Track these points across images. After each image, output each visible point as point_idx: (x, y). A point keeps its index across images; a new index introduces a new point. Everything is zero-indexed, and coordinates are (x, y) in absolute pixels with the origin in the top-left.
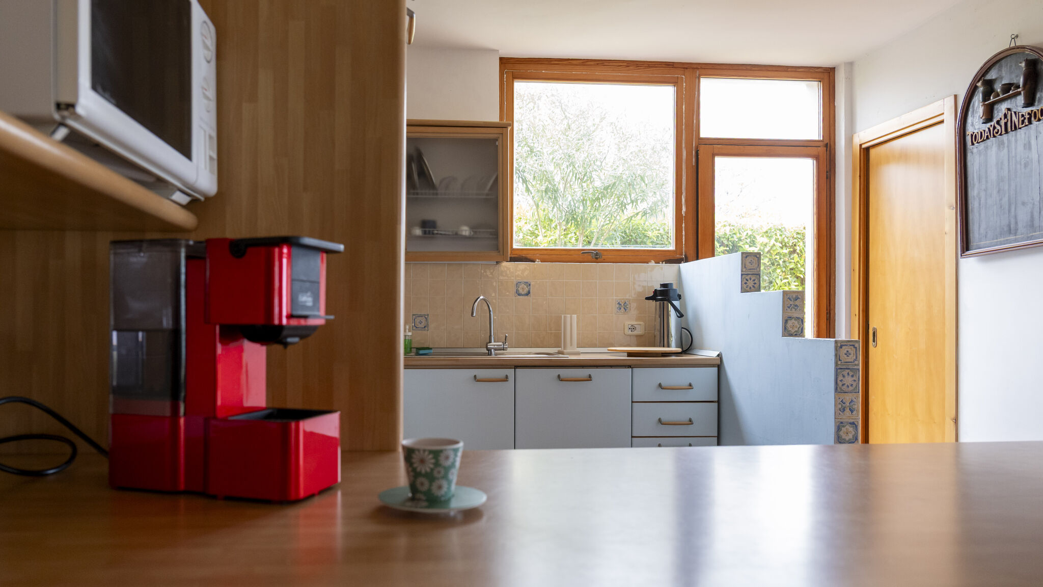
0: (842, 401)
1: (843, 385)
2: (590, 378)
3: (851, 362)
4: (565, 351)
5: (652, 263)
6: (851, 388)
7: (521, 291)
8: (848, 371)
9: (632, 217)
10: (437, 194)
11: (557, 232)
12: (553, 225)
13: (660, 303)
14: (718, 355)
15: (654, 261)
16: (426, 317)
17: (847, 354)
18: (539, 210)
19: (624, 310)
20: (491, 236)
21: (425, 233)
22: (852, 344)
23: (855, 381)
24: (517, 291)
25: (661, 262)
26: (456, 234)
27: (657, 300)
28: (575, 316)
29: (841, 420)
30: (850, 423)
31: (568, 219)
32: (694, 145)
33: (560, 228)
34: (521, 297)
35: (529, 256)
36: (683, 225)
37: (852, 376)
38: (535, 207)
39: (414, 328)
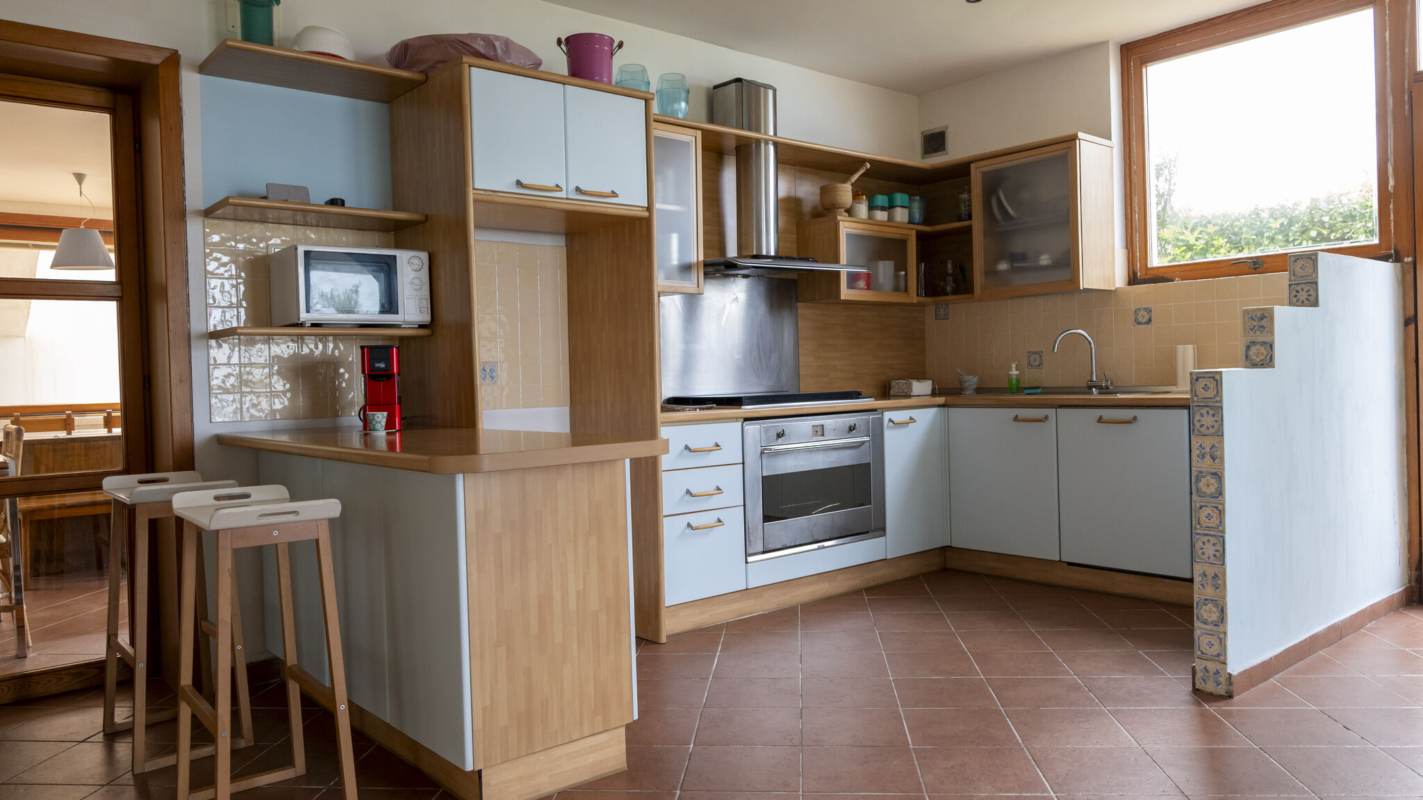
0: (1200, 446)
1: (1202, 426)
3: (1211, 398)
6: (1211, 431)
7: (1141, 319)
8: (1207, 409)
16: (1040, 354)
17: (1206, 388)
22: (1210, 375)
23: (1217, 421)
24: (1136, 319)
29: (1201, 469)
30: (1212, 474)
32: (1407, 83)
34: (1141, 326)
35: (1167, 275)
36: (1391, 206)
37: (1213, 415)
39: (1029, 366)
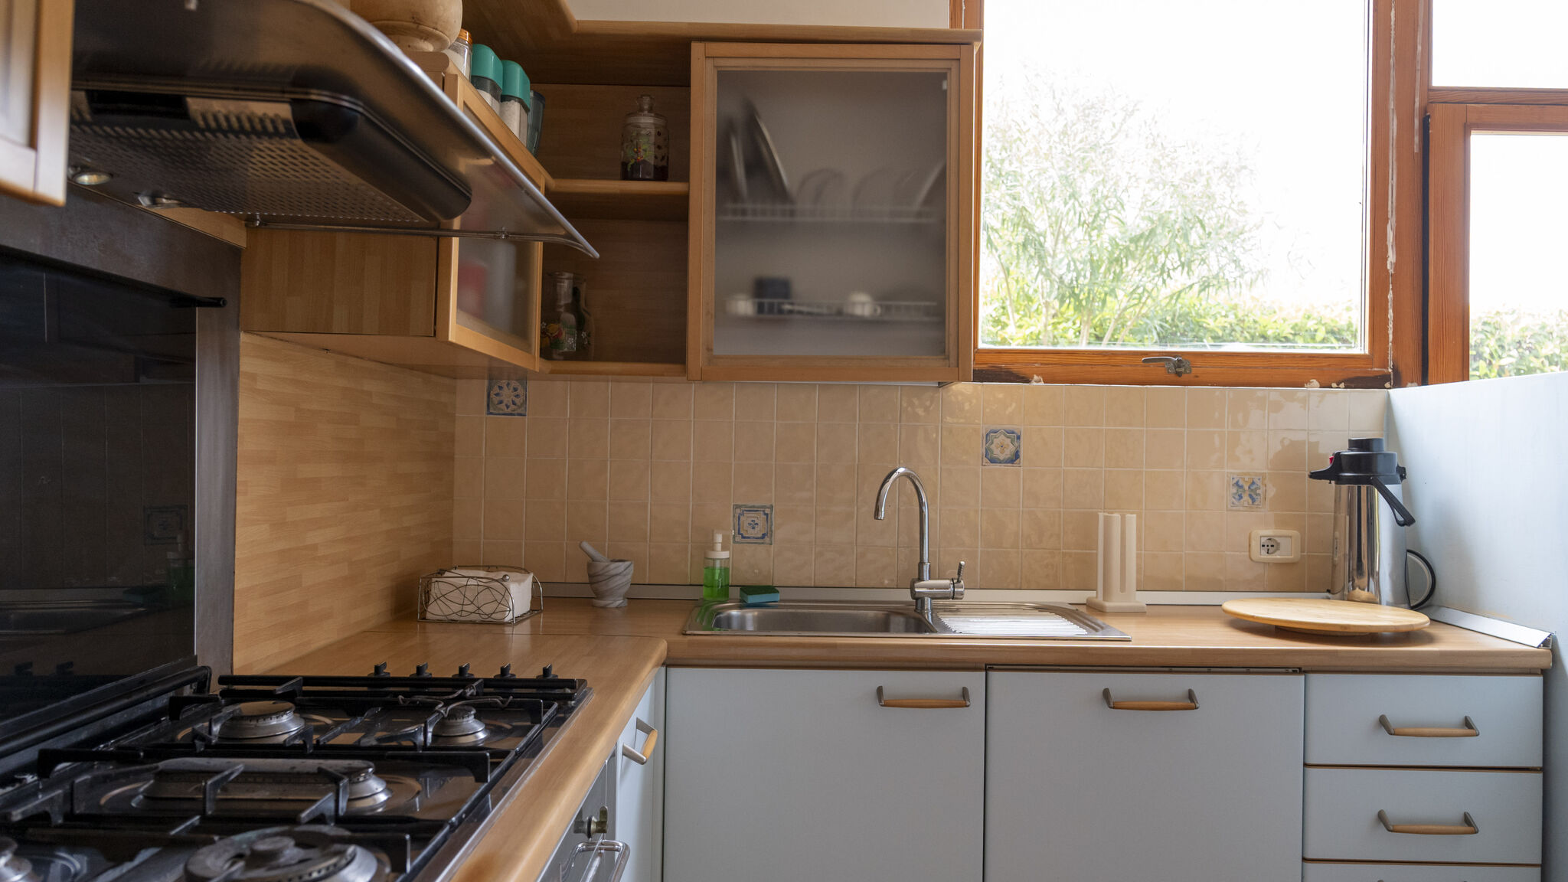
2: (1190, 701)
4: (1107, 604)
5: (1314, 387)
7: (997, 453)
9: (1180, 292)
10: (792, 213)
11: (1043, 318)
12: (1035, 307)
13: (1350, 491)
14: (1545, 643)
15: (1318, 380)
16: (766, 512)
18: (1009, 280)
19: (1250, 501)
20: (926, 319)
21: (760, 308)
24: (988, 450)
25: (1334, 385)
26: (840, 313)
27: (1340, 481)
28: (1132, 519)
31: (1063, 296)
32: (1417, 105)
33: (1047, 311)
34: (997, 466)
35: (1015, 368)
36: (1390, 296)
38: (1002, 275)
39: (738, 538)
